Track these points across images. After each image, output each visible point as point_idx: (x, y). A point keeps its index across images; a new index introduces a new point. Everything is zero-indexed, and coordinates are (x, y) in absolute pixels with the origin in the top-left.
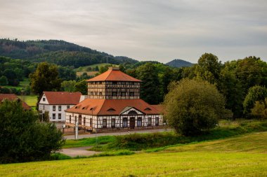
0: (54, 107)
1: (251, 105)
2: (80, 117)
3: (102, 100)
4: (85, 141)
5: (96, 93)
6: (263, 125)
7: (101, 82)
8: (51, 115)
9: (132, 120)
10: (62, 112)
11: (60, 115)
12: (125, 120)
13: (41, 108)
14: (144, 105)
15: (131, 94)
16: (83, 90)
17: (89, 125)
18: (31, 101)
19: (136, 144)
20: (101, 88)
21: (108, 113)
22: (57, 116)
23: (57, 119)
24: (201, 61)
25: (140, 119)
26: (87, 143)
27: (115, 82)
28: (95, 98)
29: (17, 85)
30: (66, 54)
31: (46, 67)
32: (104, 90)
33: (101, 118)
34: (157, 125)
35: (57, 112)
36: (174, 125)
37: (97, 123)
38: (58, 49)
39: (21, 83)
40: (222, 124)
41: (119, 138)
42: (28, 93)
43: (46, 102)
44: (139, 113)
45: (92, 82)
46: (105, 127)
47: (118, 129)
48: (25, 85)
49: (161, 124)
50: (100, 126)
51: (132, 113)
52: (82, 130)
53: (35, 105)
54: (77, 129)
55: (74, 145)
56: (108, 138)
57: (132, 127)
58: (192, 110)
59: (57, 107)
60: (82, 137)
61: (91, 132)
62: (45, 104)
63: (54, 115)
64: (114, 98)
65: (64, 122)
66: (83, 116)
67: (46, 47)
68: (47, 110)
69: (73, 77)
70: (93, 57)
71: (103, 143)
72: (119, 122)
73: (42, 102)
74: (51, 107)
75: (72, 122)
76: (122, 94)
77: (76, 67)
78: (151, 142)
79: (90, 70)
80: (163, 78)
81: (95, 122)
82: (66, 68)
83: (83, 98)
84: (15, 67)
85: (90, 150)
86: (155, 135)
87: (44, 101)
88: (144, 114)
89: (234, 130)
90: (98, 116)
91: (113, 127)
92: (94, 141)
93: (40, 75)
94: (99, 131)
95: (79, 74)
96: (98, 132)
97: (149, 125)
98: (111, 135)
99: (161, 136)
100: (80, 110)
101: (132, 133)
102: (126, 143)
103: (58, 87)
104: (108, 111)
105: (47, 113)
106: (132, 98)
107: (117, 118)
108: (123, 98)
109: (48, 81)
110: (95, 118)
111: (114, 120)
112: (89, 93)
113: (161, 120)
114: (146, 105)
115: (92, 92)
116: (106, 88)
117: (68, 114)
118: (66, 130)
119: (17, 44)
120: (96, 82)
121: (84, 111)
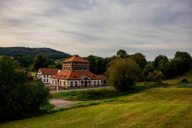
1: (147, 74)
2: (58, 80)
3: (70, 72)
4: (63, 94)
5: (67, 68)
6: (155, 84)
7: (69, 62)
9: (86, 82)
10: (49, 78)
11: (47, 80)
12: (82, 82)
13: (38, 76)
15: (85, 69)
16: (60, 67)
17: (63, 85)
18: (33, 74)
23: (46, 82)
25: (90, 82)
27: (77, 63)
28: (67, 70)
29: (28, 67)
30: (50, 54)
32: (71, 67)
33: (70, 81)
35: (46, 79)
37: (67, 84)
38: (47, 51)
39: (30, 66)
42: (32, 71)
43: (41, 73)
44: (89, 79)
45: (64, 63)
46: (72, 86)
47: (79, 87)
48: (32, 67)
50: (69, 86)
51: (86, 79)
52: (61, 88)
53: (35, 75)
54: (57, 87)
57: (86, 86)
58: (126, 75)
59: (46, 76)
60: (60, 91)
61: (64, 88)
62: (40, 75)
63: (44, 80)
64: (76, 70)
65: (50, 84)
66: (60, 80)
67: (42, 51)
68: (41, 77)
71: (73, 95)
72: (79, 83)
73: (38, 73)
74: (43, 76)
75: (54, 83)
76: (81, 68)
77: (55, 59)
81: (66, 83)
82: (51, 60)
83: (59, 71)
84: (27, 59)
85: (66, 100)
87: (40, 73)
88: (92, 79)
89: (143, 87)
90: (68, 80)
91: (76, 86)
92: (68, 94)
93: (38, 60)
94: (69, 88)
95: (56, 63)
97: (95, 85)
100: (58, 77)
101: (86, 89)
103: (46, 66)
104: (73, 77)
105: (41, 79)
106: (85, 71)
107: (78, 81)
108: (81, 71)
109: (42, 63)
110: (67, 81)
111: (76, 82)
112: (63, 68)
113: (100, 82)
114: (92, 75)
115: (64, 68)
116: (72, 65)
117: (52, 79)
118: (51, 88)
119: (28, 49)
120: (67, 63)
121: (60, 78)
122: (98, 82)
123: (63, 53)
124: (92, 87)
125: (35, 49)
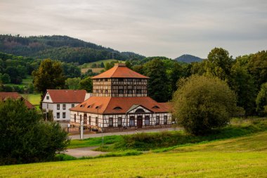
0: (58, 106)
1: (264, 102)
2: (85, 115)
3: (108, 97)
4: (91, 141)
5: (102, 91)
7: (106, 79)
8: (55, 114)
9: (140, 119)
10: (67, 111)
11: (64, 114)
12: (132, 118)
13: (44, 106)
15: (138, 91)
16: (88, 87)
17: (94, 124)
18: (34, 100)
19: (144, 144)
20: (107, 85)
21: (115, 111)
22: (61, 115)
23: (61, 118)
24: (211, 56)
25: (147, 118)
26: (93, 143)
27: (121, 79)
28: (100, 96)
29: (20, 83)
30: (70, 50)
31: (50, 64)
32: (110, 88)
33: (107, 117)
34: (165, 123)
35: (61, 111)
36: (184, 123)
37: (103, 122)
38: (62, 44)
39: (24, 81)
40: (234, 123)
41: (126, 138)
42: (31, 91)
43: (50, 100)
44: (147, 111)
45: (97, 79)
46: (111, 126)
47: (125, 129)
48: (28, 82)
49: (169, 122)
50: (106, 125)
51: (140, 111)
52: (88, 130)
53: (39, 103)
54: (82, 128)
55: (79, 146)
56: (114, 138)
57: (140, 126)
59: (61, 105)
60: (87, 136)
61: (97, 131)
62: (48, 103)
63: (58, 114)
64: (121, 95)
65: (68, 122)
66: (88, 115)
67: (50, 43)
68: (51, 109)
69: (78, 74)
70: (98, 53)
71: (109, 143)
72: (126, 121)
73: (45, 100)
74: (55, 106)
75: (77, 121)
76: (129, 91)
77: (81, 64)
78: (160, 141)
79: (95, 66)
80: (171, 74)
81: (100, 121)
82: (70, 65)
83: (88, 96)
84: (17, 64)
85: (96, 150)
86: (163, 135)
87: (48, 99)
88: (152, 113)
90: (104, 114)
91: (120, 126)
92: (100, 141)
94: (105, 130)
96: (104, 132)
97: (157, 124)
98: (118, 134)
99: (169, 135)
100: (85, 109)
101: (139, 132)
102: (134, 142)
103: (62, 85)
104: (114, 109)
105: (51, 112)
106: (139, 95)
107: (124, 116)
108: (130, 95)
109: (52, 79)
110: (101, 117)
111: (121, 119)
112: (94, 91)
113: (169, 118)
114: (153, 103)
115: (97, 90)
116: (112, 85)
117: (73, 113)
118: (71, 130)
119: (19, 40)
120: (102, 79)
121: (89, 110)
122: (166, 117)
124: (152, 127)
125: (34, 39)
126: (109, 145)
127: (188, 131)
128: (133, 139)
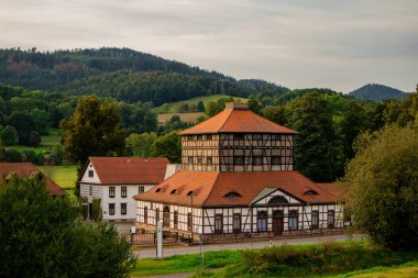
0: (112, 190)
2: (166, 210)
3: (212, 173)
4: (178, 262)
5: (200, 159)
7: (209, 136)
8: (105, 207)
9: (278, 216)
10: (130, 200)
11: (124, 206)
12: (262, 215)
13: (84, 191)
14: (302, 183)
15: (275, 160)
16: (173, 153)
17: (183, 227)
18: (64, 178)
19: (287, 267)
20: (210, 149)
21: (226, 201)
22: (118, 209)
23: (118, 215)
25: (293, 214)
26: (182, 266)
27: (239, 136)
28: (197, 171)
29: (36, 144)
30: (135, 78)
31: (95, 105)
32: (216, 152)
33: (211, 212)
34: (331, 226)
35: (118, 200)
36: (369, 226)
37: (202, 223)
38: (115, 66)
39: (45, 141)
41: (249, 256)
42: (57, 161)
43: (96, 179)
44: (293, 201)
45: (190, 136)
46: (219, 232)
47: (248, 236)
48: (52, 143)
49: (339, 224)
50: (208, 230)
51: (277, 201)
52: (172, 238)
53: (73, 185)
54: (160, 235)
55: (154, 271)
56: (226, 255)
57: (278, 231)
58: (407, 194)
59: (118, 189)
60: (170, 252)
61: (190, 242)
62: (92, 183)
63: (112, 206)
64: (239, 168)
65: (132, 222)
66: (172, 209)
67: (95, 64)
68: (97, 196)
69: (151, 125)
70: (192, 81)
71: (215, 266)
72: (249, 221)
73: (86, 178)
74: (106, 189)
75: (150, 221)
76: (255, 160)
77: (157, 104)
78: (319, 262)
79: (185, 109)
80: (343, 124)
81: (197, 221)
82: (136, 107)
83: (171, 169)
84: (30, 106)
86: (326, 249)
87: (92, 177)
88: (304, 204)
90: (204, 207)
91: (237, 231)
92: (197, 262)
93: (82, 122)
94: (207, 240)
95: (162, 119)
96: (205, 243)
97: (314, 227)
98: (233, 248)
99: (339, 250)
100: (166, 196)
101: (277, 244)
102: (266, 265)
103: (118, 147)
104: (225, 196)
105: (98, 202)
106: (276, 168)
107: (245, 211)
108: (258, 168)
109: (99, 135)
110: (198, 212)
112: (184, 160)
113: (339, 215)
115: (191, 158)
116: (221, 148)
117: (142, 204)
118: (137, 238)
119: (36, 58)
120: (199, 136)
121: (174, 198)
122: (332, 213)
123: (197, 71)
124: (302, 234)
125: (63, 56)
126: (215, 271)
127: (376, 241)
128: (265, 257)
